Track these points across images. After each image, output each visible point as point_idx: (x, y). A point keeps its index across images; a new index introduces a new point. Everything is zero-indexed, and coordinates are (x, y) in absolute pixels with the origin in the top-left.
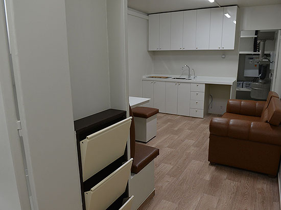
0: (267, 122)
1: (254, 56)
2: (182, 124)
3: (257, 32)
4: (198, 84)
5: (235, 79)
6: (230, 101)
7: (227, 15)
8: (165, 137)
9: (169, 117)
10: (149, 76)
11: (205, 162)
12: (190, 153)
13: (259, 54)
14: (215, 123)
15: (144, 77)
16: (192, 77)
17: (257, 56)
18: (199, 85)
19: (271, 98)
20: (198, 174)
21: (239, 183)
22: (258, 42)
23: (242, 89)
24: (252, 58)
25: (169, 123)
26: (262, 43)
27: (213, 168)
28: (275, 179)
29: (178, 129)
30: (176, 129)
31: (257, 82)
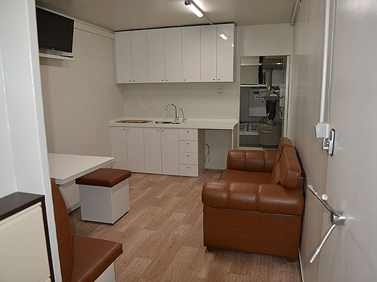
0: (279, 183)
1: (259, 90)
2: (168, 188)
3: (261, 59)
4: (188, 130)
5: (237, 121)
6: (232, 153)
7: (222, 36)
8: (142, 213)
9: (151, 179)
10: (119, 120)
11: (199, 248)
12: (178, 234)
13: (265, 87)
14: (210, 190)
15: (112, 122)
16: (181, 120)
17: (264, 90)
18: (190, 131)
19: (283, 147)
20: (189, 269)
21: (248, 277)
22: (264, 71)
23: (247, 133)
24: (258, 93)
25: (150, 188)
26: (268, 73)
27: (211, 256)
28: (295, 264)
29: (162, 197)
30: (160, 197)
31: (266, 123)
